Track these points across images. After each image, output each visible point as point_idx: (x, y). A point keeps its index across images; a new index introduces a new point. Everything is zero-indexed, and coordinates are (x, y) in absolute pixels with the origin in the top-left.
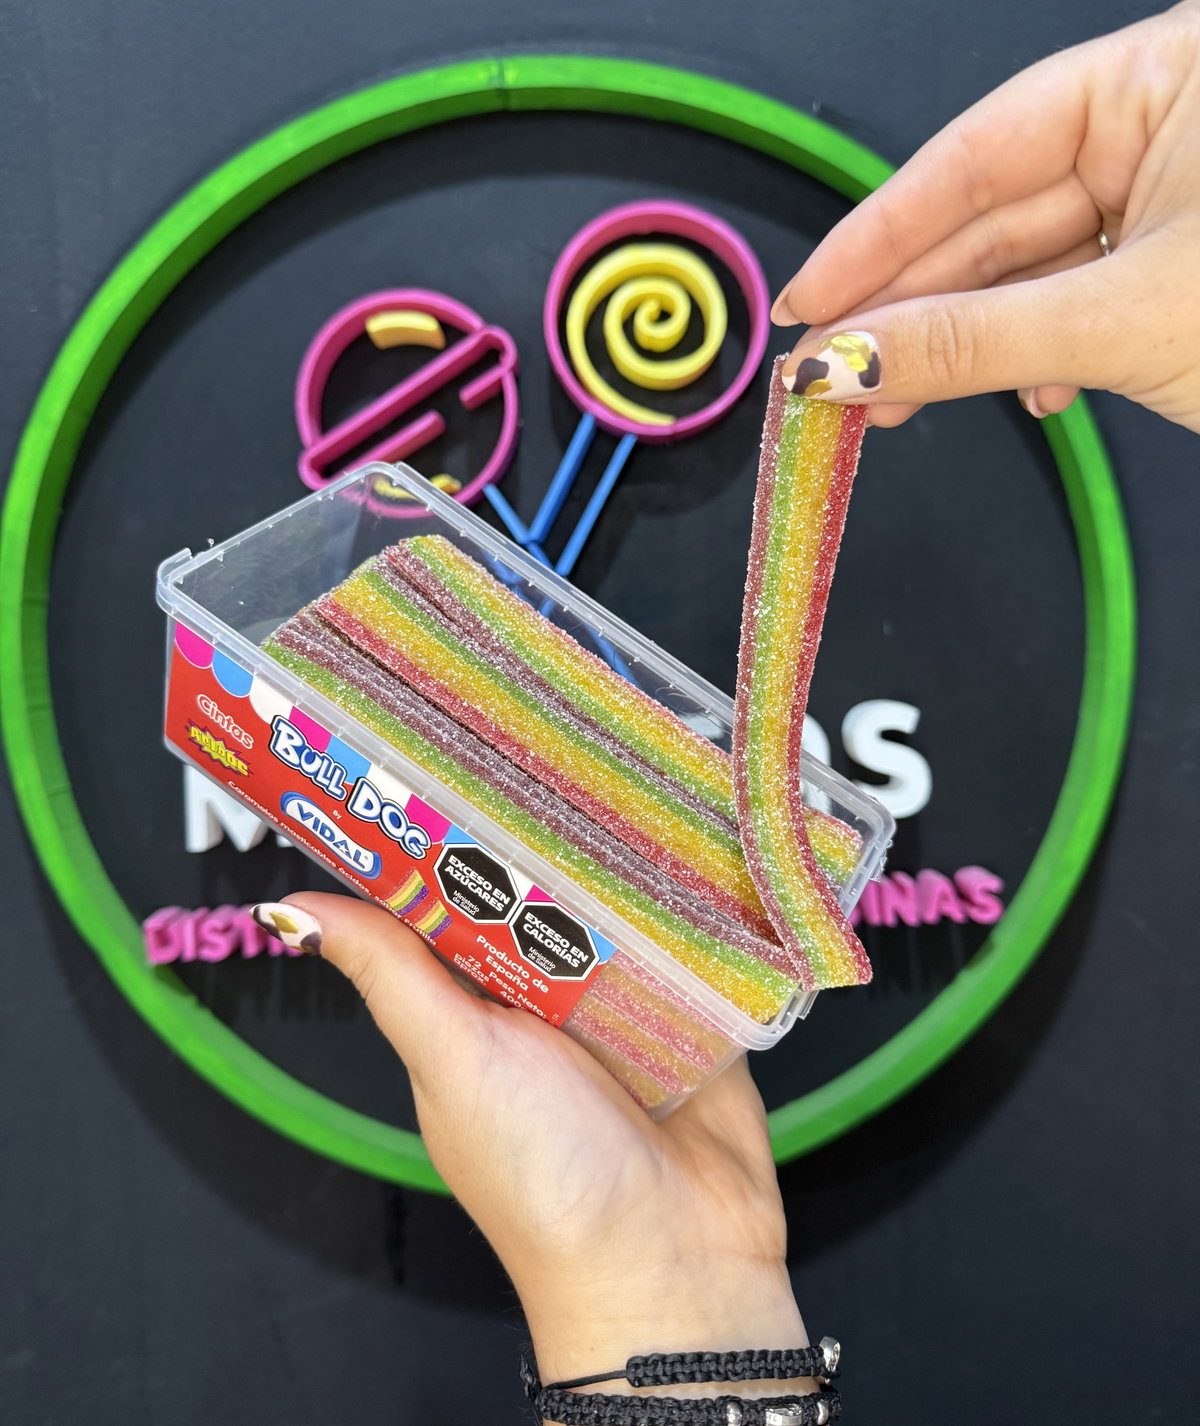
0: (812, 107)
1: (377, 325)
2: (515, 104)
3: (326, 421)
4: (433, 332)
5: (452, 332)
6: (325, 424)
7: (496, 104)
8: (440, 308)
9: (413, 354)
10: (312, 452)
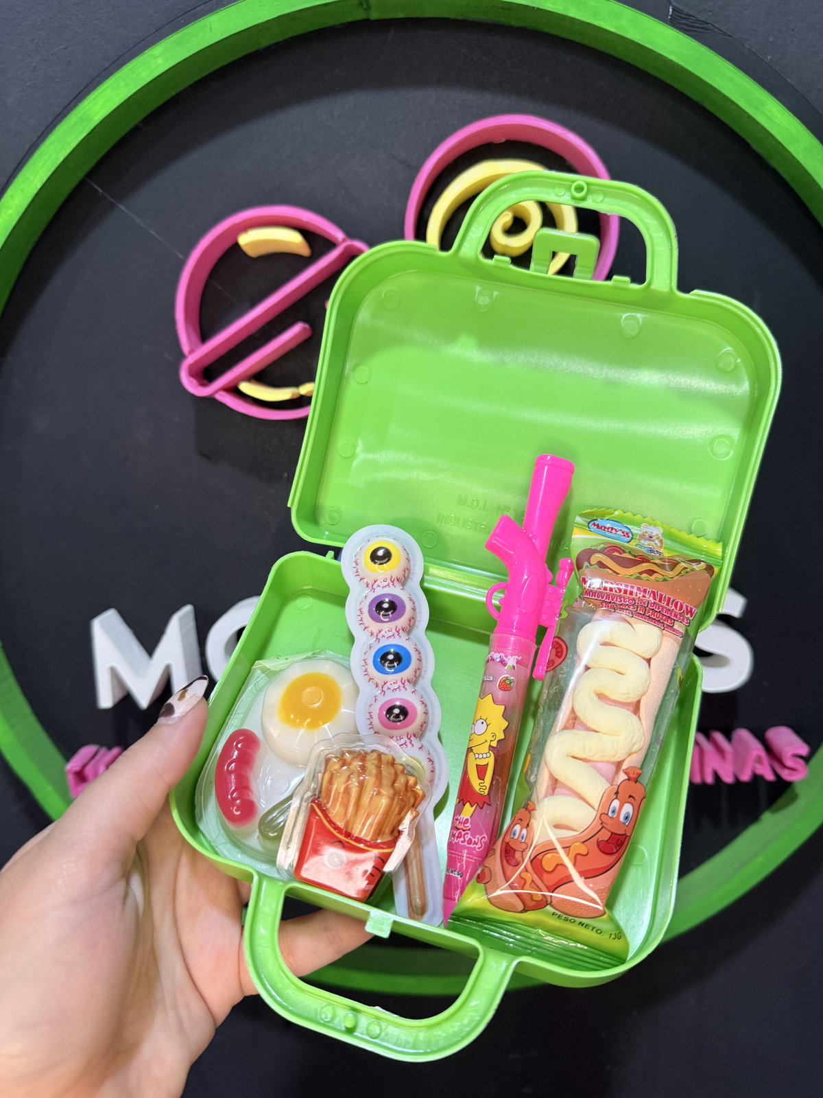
0: (668, 11)
1: (245, 240)
2: (377, 15)
4: (299, 244)
5: (317, 242)
6: (204, 332)
8: (305, 220)
10: (190, 360)
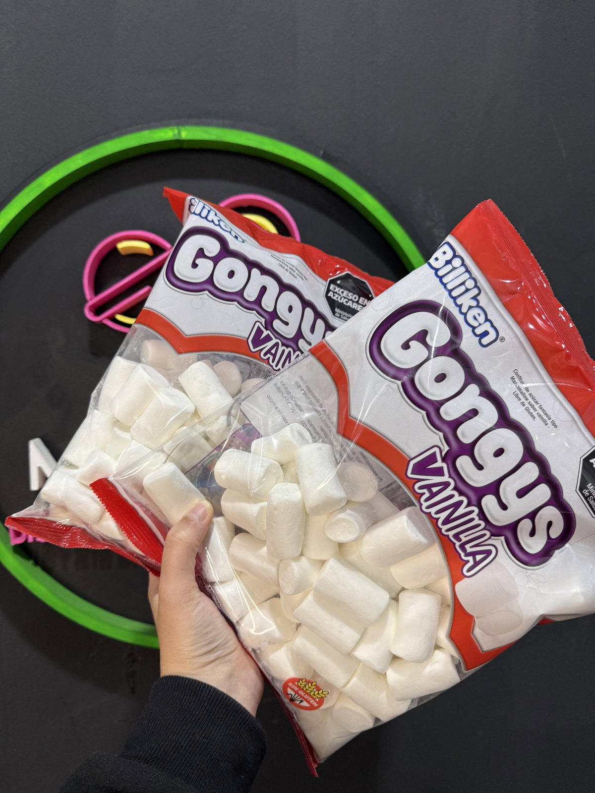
0: (320, 153)
1: (121, 246)
2: (185, 146)
3: (97, 288)
4: (148, 249)
5: (157, 249)
6: (97, 290)
7: (177, 146)
8: (151, 238)
9: (138, 258)
10: (90, 303)
